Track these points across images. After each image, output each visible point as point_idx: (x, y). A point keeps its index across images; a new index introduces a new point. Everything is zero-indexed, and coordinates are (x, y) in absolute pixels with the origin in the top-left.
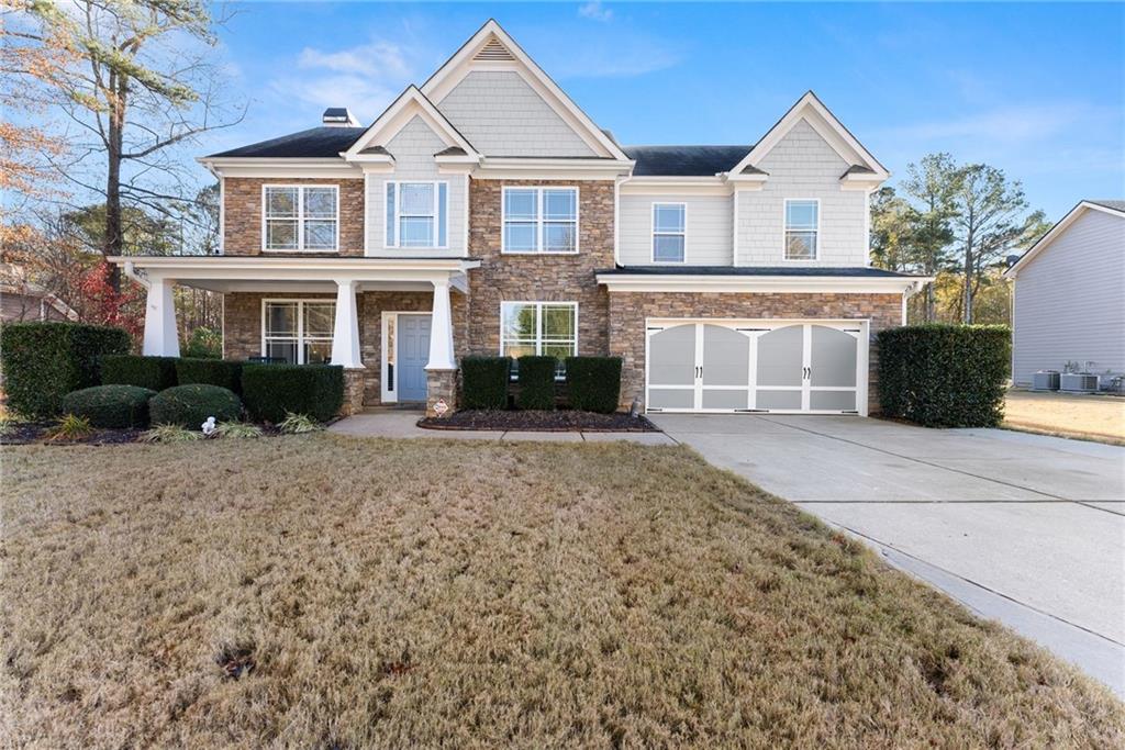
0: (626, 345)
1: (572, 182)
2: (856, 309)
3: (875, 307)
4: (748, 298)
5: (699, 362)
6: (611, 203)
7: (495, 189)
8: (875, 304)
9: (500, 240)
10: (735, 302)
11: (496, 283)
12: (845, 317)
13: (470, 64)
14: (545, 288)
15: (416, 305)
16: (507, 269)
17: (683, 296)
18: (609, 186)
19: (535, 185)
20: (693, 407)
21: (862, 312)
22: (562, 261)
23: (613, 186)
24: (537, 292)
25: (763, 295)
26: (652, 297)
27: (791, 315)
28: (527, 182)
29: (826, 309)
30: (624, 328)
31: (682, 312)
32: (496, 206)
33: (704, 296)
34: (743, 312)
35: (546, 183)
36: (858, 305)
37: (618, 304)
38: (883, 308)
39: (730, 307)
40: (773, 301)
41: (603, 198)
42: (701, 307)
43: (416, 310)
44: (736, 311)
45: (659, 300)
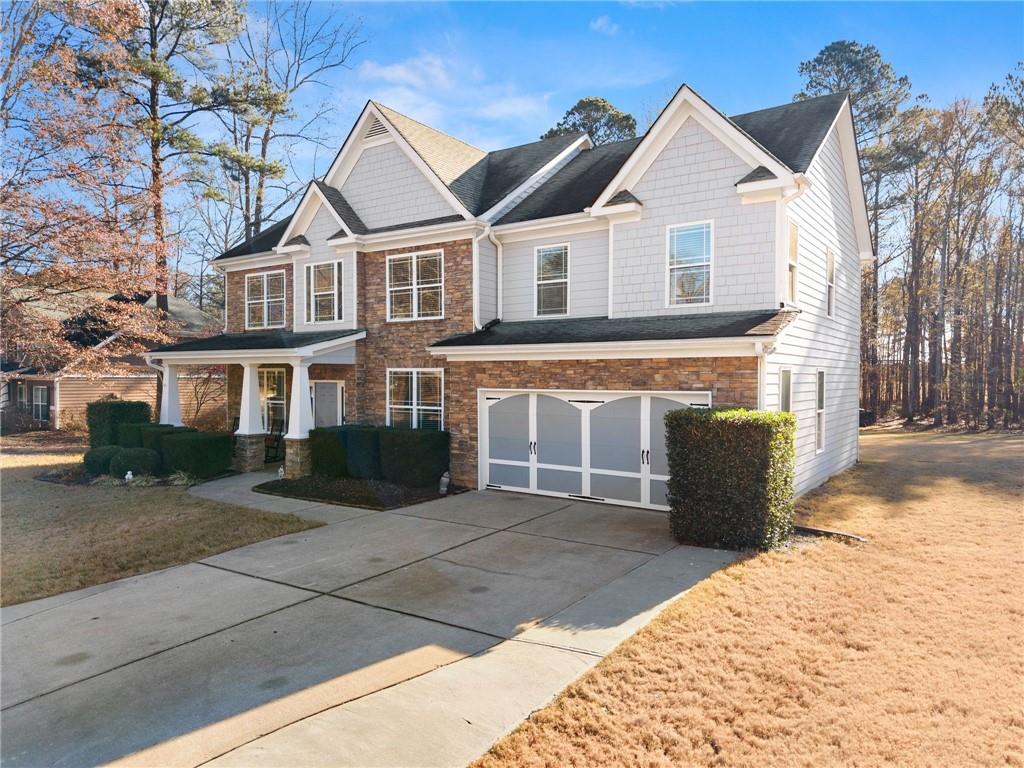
0: (462, 416)
1: (438, 245)
2: (694, 377)
3: (721, 375)
4: (571, 366)
5: (533, 437)
6: (469, 263)
7: (381, 261)
8: (719, 370)
9: (385, 309)
10: (558, 371)
11: (383, 351)
12: (681, 389)
13: (363, 144)
14: (419, 355)
15: (323, 375)
16: (390, 337)
17: (510, 365)
18: (467, 244)
19: (410, 251)
20: (528, 487)
21: (703, 382)
22: (431, 327)
23: (471, 243)
24: (412, 359)
25: (587, 362)
26: (484, 366)
27: (617, 385)
28: (403, 250)
29: (658, 377)
30: (460, 398)
31: (509, 382)
32: (381, 276)
33: (529, 364)
34: (567, 381)
35: (418, 248)
36: (697, 374)
37: (456, 373)
38: (730, 375)
39: (554, 376)
40: (599, 369)
41: (463, 258)
42: (526, 376)
43: (324, 379)
44: (559, 381)
45: (489, 369)
